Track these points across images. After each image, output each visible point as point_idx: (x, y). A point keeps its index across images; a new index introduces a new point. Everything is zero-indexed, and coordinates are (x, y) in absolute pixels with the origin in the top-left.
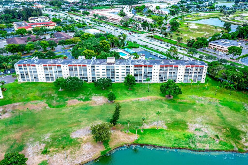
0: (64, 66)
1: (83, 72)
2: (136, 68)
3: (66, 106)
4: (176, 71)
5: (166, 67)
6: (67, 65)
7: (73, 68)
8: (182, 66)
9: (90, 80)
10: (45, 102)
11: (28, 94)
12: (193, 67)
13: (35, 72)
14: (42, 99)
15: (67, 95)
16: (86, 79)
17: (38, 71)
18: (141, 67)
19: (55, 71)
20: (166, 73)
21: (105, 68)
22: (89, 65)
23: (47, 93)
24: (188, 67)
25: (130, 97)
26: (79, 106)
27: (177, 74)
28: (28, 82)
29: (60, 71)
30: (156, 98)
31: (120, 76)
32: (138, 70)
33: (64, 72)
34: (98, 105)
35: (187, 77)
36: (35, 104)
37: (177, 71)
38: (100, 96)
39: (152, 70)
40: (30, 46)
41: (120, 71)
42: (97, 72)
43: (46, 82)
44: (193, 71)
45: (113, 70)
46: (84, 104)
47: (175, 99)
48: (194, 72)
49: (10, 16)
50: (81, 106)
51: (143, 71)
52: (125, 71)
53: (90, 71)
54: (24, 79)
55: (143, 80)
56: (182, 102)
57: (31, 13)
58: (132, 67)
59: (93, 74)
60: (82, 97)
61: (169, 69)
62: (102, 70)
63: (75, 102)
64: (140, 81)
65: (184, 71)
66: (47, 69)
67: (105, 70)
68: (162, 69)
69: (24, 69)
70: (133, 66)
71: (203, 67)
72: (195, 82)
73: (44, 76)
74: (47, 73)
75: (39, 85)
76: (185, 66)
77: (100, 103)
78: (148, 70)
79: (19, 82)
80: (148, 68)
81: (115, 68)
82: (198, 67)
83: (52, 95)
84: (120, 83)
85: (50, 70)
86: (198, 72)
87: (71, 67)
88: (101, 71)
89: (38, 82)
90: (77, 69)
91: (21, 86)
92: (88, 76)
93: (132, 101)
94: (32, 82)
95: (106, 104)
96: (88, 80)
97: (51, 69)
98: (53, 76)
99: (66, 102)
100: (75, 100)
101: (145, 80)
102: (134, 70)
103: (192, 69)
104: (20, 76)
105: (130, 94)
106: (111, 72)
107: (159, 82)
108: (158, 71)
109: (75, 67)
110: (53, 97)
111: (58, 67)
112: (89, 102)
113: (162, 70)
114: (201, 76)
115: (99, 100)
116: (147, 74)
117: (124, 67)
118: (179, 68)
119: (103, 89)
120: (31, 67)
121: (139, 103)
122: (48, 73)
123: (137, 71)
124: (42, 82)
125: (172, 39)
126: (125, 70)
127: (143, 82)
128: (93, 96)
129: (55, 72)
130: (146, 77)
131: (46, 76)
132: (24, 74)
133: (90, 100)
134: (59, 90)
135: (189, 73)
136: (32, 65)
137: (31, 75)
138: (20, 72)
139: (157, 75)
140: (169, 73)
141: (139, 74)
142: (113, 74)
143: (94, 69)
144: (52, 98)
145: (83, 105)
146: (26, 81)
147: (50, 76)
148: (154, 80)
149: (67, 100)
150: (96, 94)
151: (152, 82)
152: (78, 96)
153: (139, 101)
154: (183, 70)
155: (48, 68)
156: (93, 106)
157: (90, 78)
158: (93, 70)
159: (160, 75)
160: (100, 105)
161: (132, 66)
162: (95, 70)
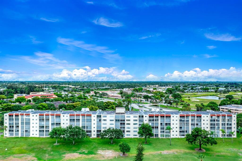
0: (64, 116)
1: (86, 124)
2: (151, 119)
3: (63, 159)
4: (199, 122)
5: (187, 116)
6: (68, 115)
7: (75, 119)
8: (205, 116)
9: (94, 135)
10: (34, 155)
11: (13, 147)
12: (219, 116)
13: (28, 123)
14: (31, 152)
15: (64, 148)
16: (90, 133)
17: (31, 122)
18: (157, 116)
19: (53, 122)
20: (187, 124)
21: (113, 118)
22: (94, 115)
23: (38, 147)
24: (213, 117)
25: (148, 151)
26: (80, 160)
27: (201, 126)
28: (16, 137)
29: (58, 122)
30: (183, 151)
31: (132, 130)
32: (153, 120)
33: (64, 124)
34: (107, 159)
35: (213, 129)
36: (20, 157)
37: (201, 122)
38: (108, 149)
39: (171, 121)
40: (27, 107)
41: (132, 122)
42: (104, 124)
43: (39, 137)
44: (219, 122)
45: (123, 120)
46: (87, 158)
47: (209, 152)
48: (221, 123)
49: (12, 90)
50: (83, 159)
51: (159, 122)
52: (138, 122)
53: (95, 122)
54: (12, 133)
55: (160, 134)
56: (220, 155)
57: (33, 89)
58: (146, 117)
59: (99, 126)
60: (84, 151)
61: (191, 120)
62: (110, 121)
63: (74, 155)
64: (157, 135)
65: (209, 122)
66: (43, 120)
67: (113, 121)
68: (183, 119)
69: (14, 120)
70: (148, 116)
71: (231, 116)
72: (224, 137)
73: (38, 129)
74: (42, 125)
75: (29, 140)
76: (209, 116)
77: (109, 157)
78: (166, 121)
79: (4, 137)
80: (165, 119)
81: (126, 118)
82: (225, 116)
83: (45, 149)
84: (131, 138)
85: (47, 121)
86: (226, 123)
87: (72, 118)
88: (108, 122)
89: (29, 137)
90: (79, 120)
91: (6, 140)
92: (93, 130)
93: (152, 154)
94: (21, 137)
95: (117, 158)
96: (91, 135)
97: (48, 119)
98: (49, 129)
99: (63, 156)
100: (75, 154)
101: (162, 134)
102: (149, 121)
103: (218, 119)
104: (8, 129)
105: (147, 148)
106: (121, 123)
107: (180, 137)
108: (178, 122)
109: (77, 117)
110: (46, 150)
111: (57, 117)
112: (93, 155)
113: (183, 121)
114: (231, 128)
115: (107, 153)
116: (165, 126)
117: (137, 117)
118: (203, 118)
119: (111, 143)
120: (25, 117)
121: (163, 157)
122: (44, 125)
123: (152, 122)
124: (33, 137)
125: (178, 107)
126: (138, 120)
127: (159, 136)
128: (98, 149)
129: (52, 124)
130: (163, 130)
131: (41, 130)
132: (13, 127)
133: (95, 154)
134: (55, 144)
135: (215, 124)
136: (25, 115)
137: (22, 128)
138: (10, 124)
139: (177, 128)
140: (191, 124)
141: (154, 126)
142: (123, 126)
143: (100, 120)
144: (45, 152)
145: (85, 159)
146: (14, 136)
147: (45, 129)
148: (173, 134)
149: (64, 153)
150: (102, 147)
151: (172, 137)
152: (78, 150)
153: (161, 154)
154: (207, 120)
155: (45, 118)
156: (100, 159)
157: (94, 131)
158: (98, 120)
159: (181, 128)
160: (109, 159)
161: (146, 115)
162: (102, 120)
